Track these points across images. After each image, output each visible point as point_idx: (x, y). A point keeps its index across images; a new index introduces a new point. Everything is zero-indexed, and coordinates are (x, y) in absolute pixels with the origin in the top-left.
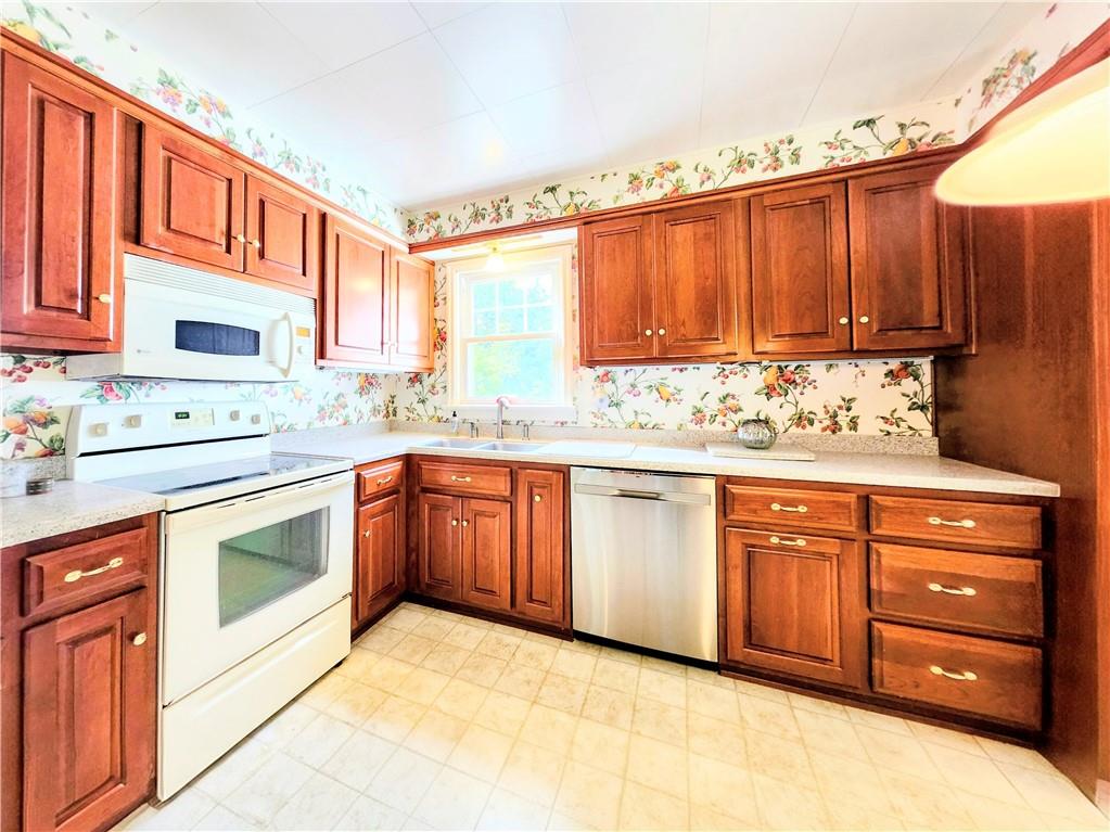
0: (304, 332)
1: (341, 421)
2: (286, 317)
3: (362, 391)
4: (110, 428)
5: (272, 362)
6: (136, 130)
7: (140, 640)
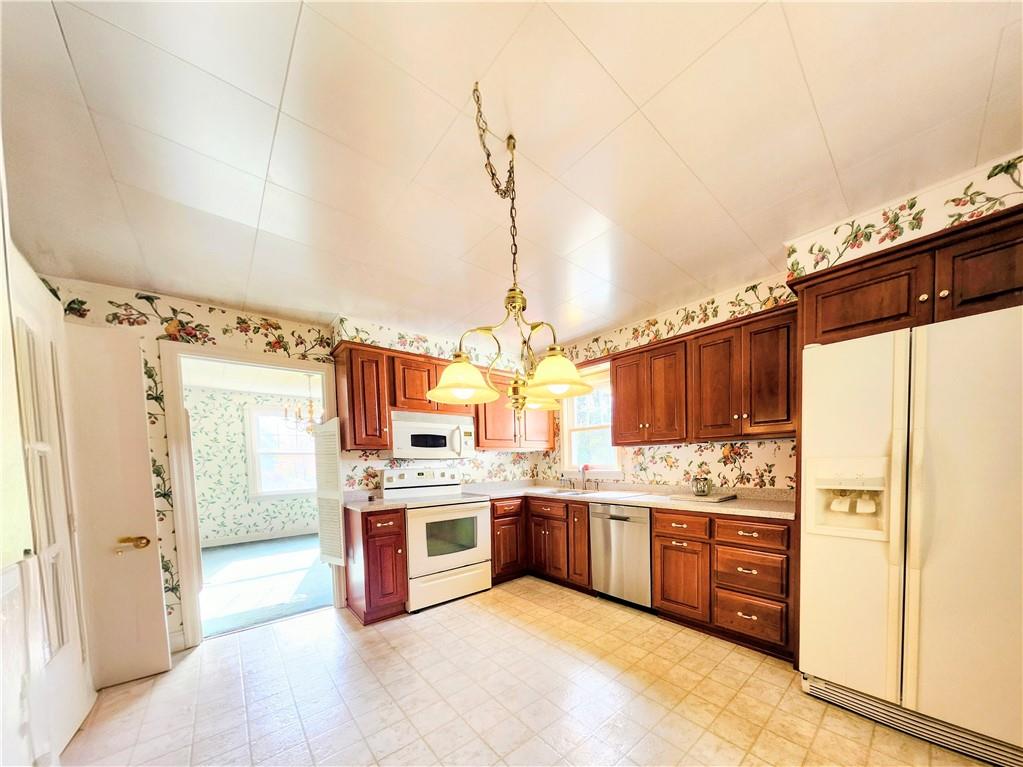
0: (468, 434)
1: (502, 478)
2: (458, 428)
3: (515, 462)
4: (394, 479)
5: (453, 450)
6: (391, 360)
7: (400, 551)
